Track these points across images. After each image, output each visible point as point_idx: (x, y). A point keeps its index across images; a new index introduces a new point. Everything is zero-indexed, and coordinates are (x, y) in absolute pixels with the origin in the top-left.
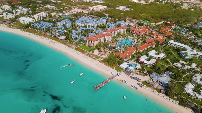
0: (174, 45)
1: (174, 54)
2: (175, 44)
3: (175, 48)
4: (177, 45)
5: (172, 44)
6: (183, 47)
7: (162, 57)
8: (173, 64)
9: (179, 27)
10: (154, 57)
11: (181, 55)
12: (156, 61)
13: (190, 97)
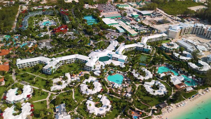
0: (26, 64)
1: (37, 76)
2: (28, 63)
3: (30, 66)
4: (30, 62)
5: (23, 65)
6: (39, 61)
7: (30, 92)
8: (50, 90)
9: (5, 35)
10: (20, 100)
11: (45, 72)
12: (30, 104)
13: (102, 117)
